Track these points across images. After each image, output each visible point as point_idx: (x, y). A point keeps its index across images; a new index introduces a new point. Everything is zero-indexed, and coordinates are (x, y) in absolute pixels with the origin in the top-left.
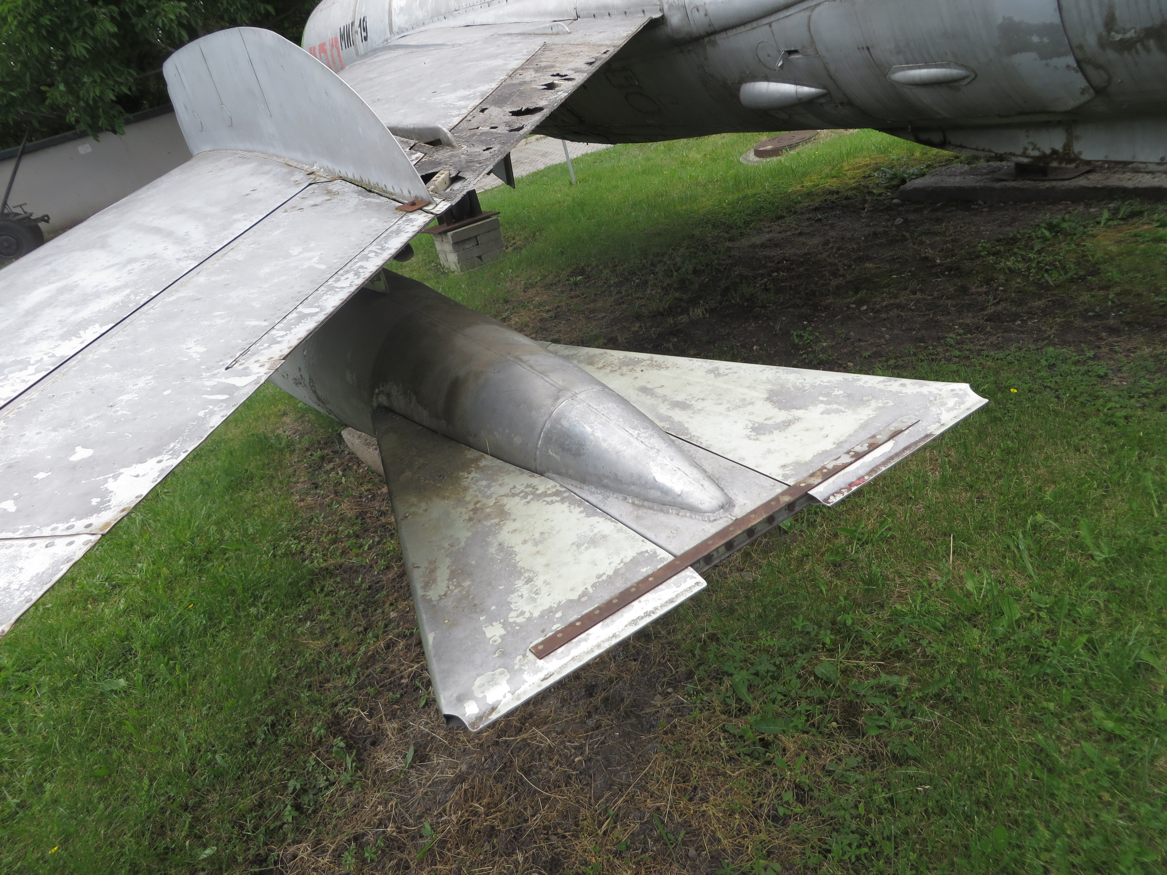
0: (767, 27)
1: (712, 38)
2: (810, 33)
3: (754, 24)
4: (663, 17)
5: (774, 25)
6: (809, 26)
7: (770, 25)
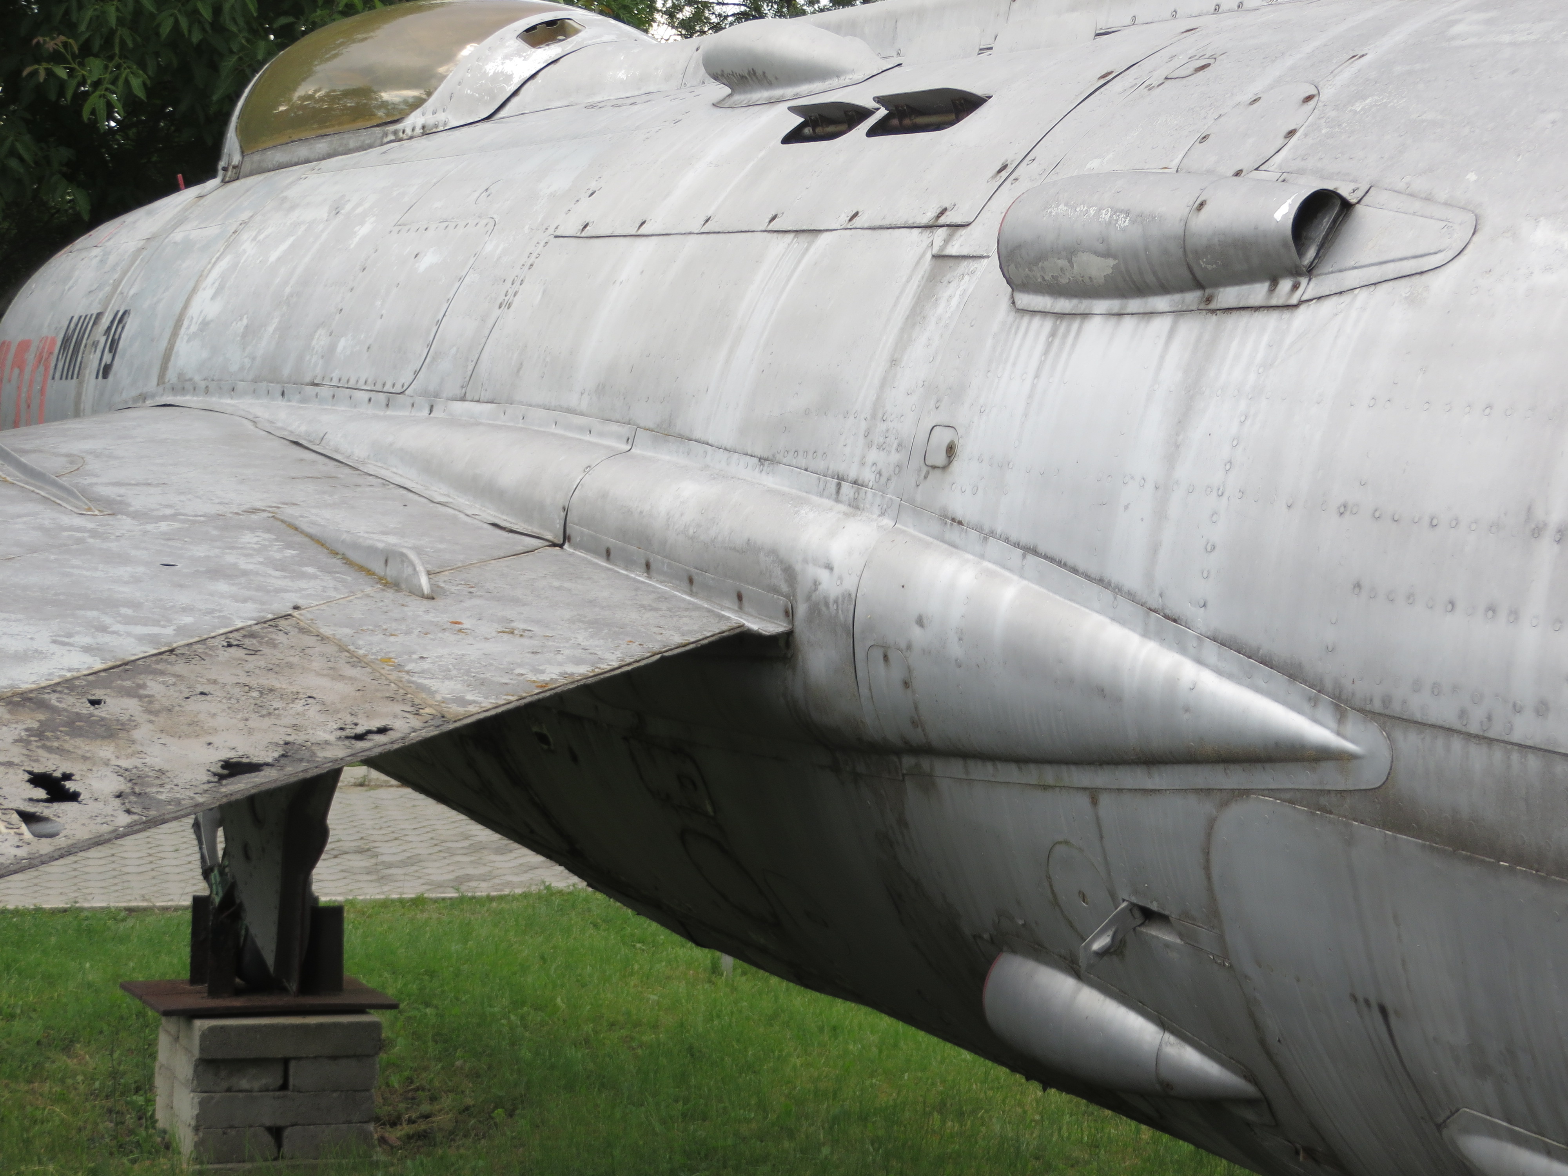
0: (1083, 800)
1: (925, 763)
2: (1209, 878)
3: (1049, 774)
4: (788, 638)
5: (1105, 800)
6: (1207, 853)
7: (1094, 795)
